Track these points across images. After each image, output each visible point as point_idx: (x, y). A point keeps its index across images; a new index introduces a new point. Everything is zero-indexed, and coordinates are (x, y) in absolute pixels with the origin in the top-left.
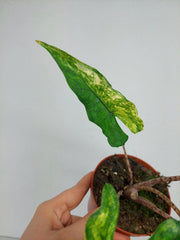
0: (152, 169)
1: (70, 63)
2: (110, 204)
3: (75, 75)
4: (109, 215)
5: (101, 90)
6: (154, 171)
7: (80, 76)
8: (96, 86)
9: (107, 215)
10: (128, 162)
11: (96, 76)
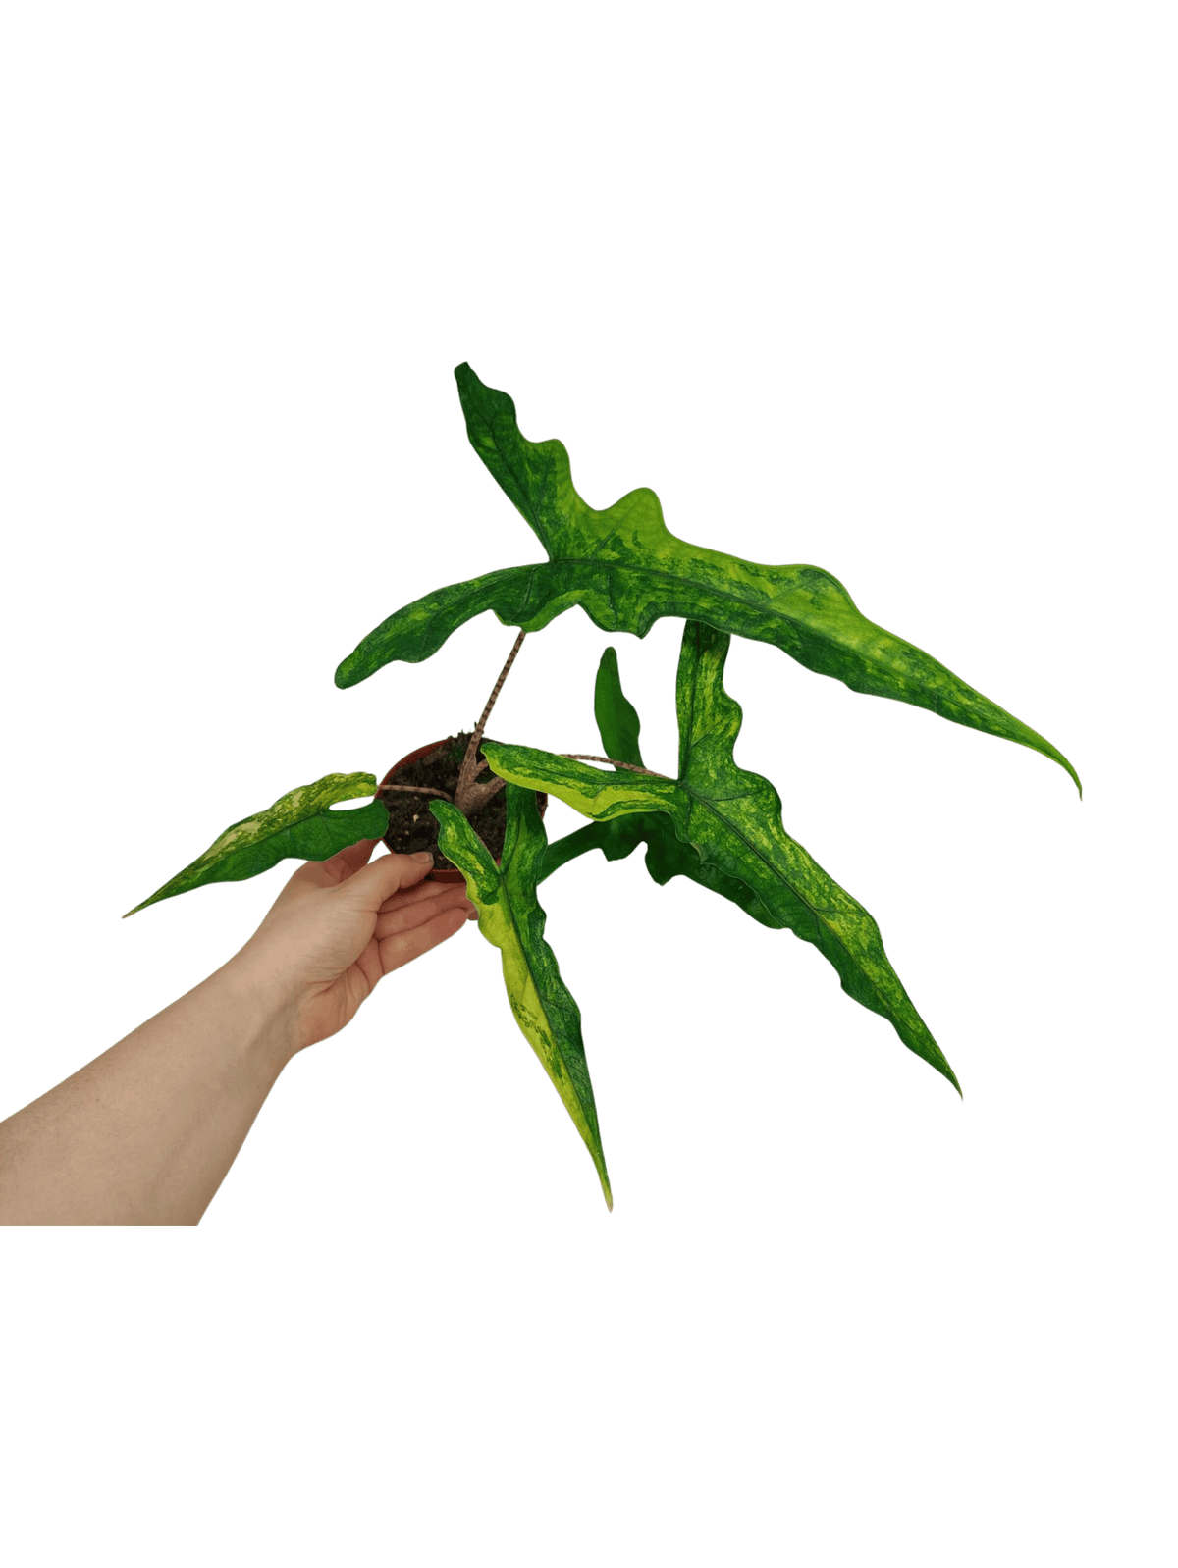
0: (437, 745)
1: (198, 868)
2: (449, 815)
3: (223, 863)
4: (456, 825)
5: (271, 823)
6: (444, 743)
7: (229, 854)
8: (260, 830)
9: (453, 827)
10: (387, 787)
11: (244, 827)
